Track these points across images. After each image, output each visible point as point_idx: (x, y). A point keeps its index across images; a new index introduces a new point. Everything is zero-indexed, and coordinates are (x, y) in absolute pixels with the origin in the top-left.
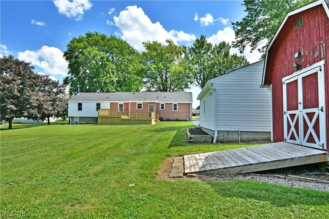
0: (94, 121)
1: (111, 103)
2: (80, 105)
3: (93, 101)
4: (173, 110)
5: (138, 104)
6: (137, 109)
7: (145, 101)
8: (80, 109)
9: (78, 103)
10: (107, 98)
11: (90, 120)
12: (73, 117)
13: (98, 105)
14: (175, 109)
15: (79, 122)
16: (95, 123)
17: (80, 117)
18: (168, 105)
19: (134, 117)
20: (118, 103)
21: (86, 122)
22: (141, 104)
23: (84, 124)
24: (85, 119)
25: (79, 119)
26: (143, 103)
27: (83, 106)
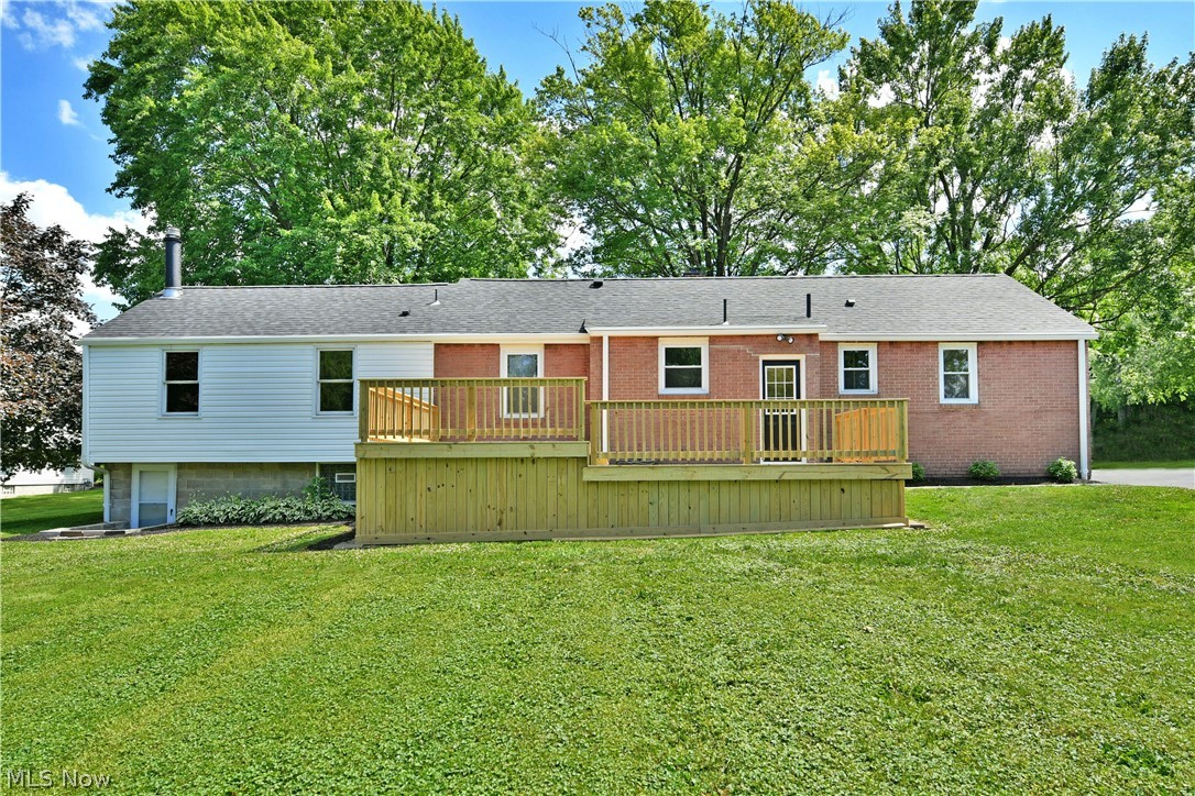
0: (302, 497)
1: (438, 346)
2: (182, 366)
3: (293, 331)
4: (943, 400)
5: (673, 355)
6: (662, 388)
7: (727, 329)
8: (182, 399)
9: (170, 356)
10: (405, 314)
11: (269, 483)
12: (129, 466)
13: (336, 364)
14: (956, 387)
15: (171, 505)
16: (308, 513)
17: (180, 466)
18: (900, 354)
19: (725, 454)
20: (496, 347)
21: (234, 507)
22: (693, 355)
23: (213, 523)
24: (222, 481)
25: (172, 478)
26: (713, 339)
27: (207, 377)
